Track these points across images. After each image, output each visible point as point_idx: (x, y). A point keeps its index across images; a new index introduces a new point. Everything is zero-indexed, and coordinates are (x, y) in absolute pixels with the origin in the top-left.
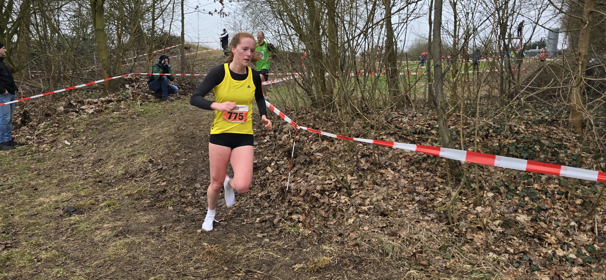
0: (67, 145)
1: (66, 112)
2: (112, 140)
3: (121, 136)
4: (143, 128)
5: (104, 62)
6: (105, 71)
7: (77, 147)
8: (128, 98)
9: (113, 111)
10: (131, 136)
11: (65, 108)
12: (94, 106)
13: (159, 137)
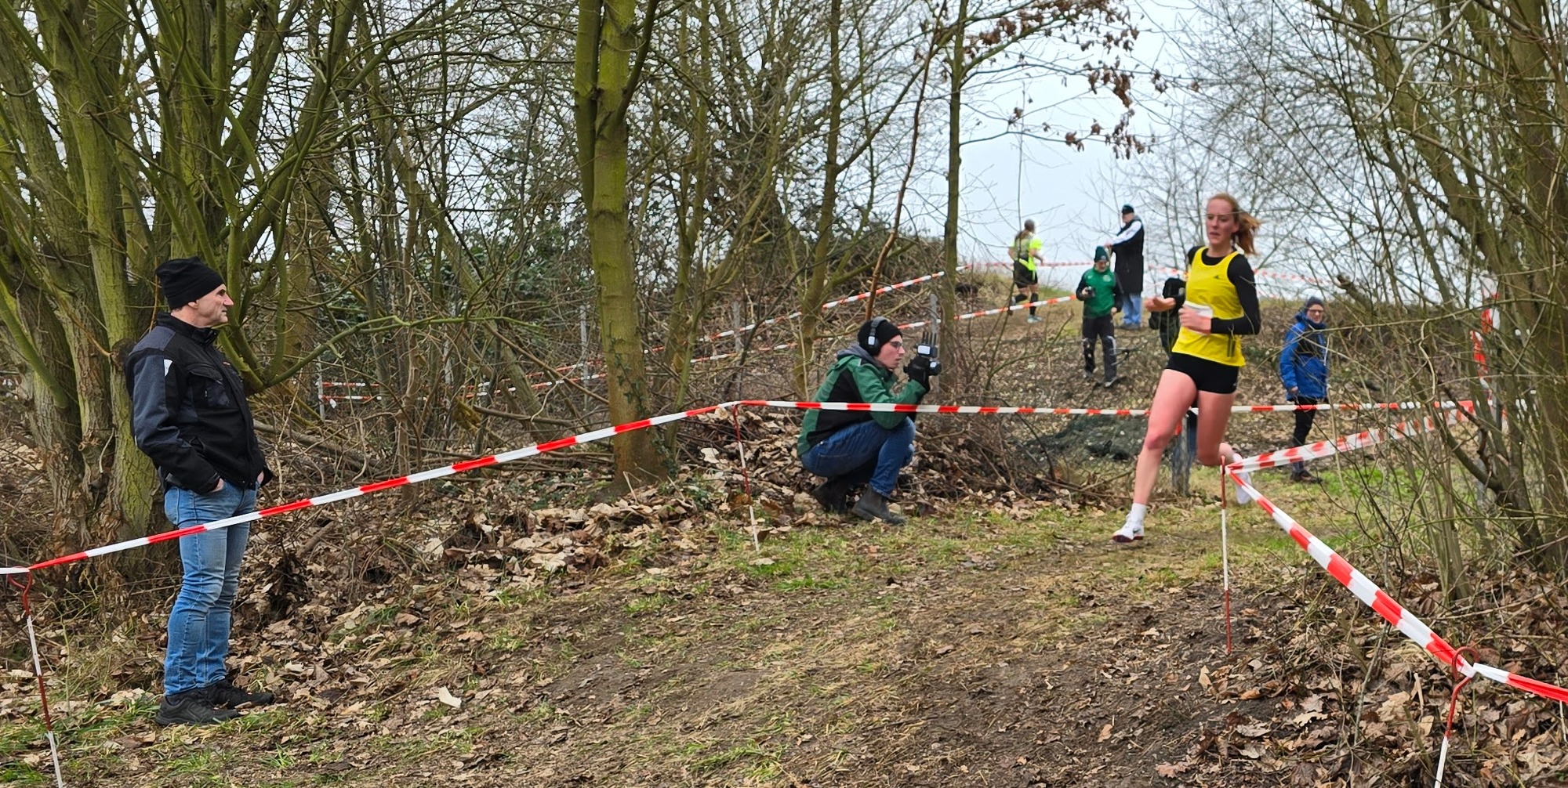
0: (447, 710)
1: (453, 563)
2: (635, 694)
3: (673, 674)
4: (766, 643)
5: (618, 350)
6: (621, 391)
7: (487, 719)
8: (708, 508)
9: (646, 564)
10: (714, 677)
11: (448, 544)
12: (568, 541)
13: (832, 687)
